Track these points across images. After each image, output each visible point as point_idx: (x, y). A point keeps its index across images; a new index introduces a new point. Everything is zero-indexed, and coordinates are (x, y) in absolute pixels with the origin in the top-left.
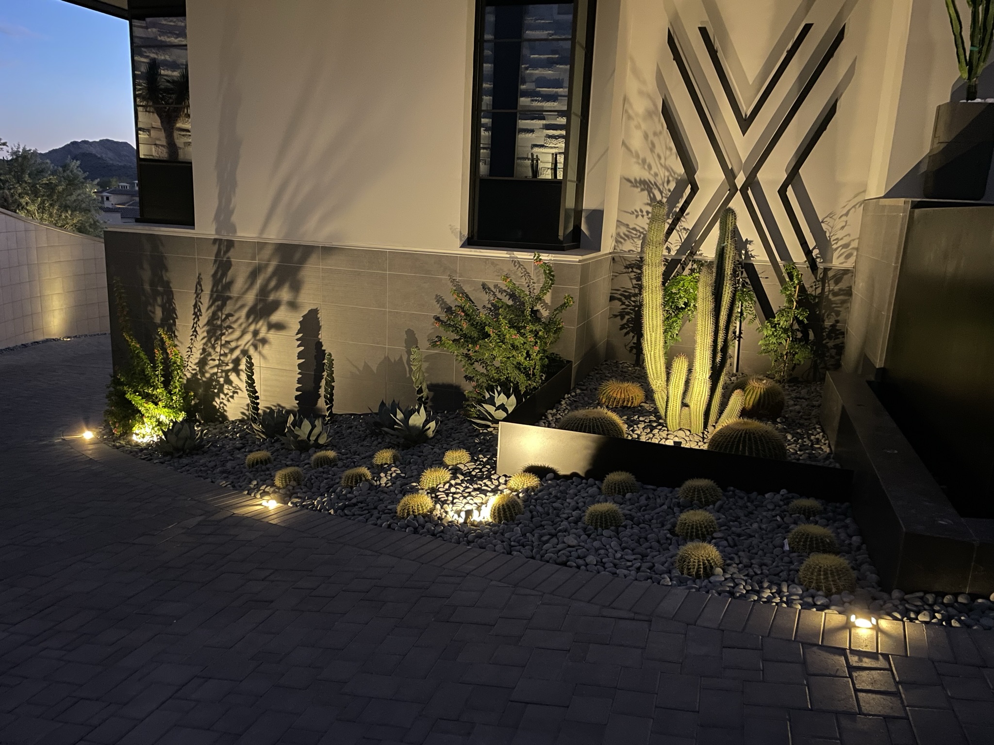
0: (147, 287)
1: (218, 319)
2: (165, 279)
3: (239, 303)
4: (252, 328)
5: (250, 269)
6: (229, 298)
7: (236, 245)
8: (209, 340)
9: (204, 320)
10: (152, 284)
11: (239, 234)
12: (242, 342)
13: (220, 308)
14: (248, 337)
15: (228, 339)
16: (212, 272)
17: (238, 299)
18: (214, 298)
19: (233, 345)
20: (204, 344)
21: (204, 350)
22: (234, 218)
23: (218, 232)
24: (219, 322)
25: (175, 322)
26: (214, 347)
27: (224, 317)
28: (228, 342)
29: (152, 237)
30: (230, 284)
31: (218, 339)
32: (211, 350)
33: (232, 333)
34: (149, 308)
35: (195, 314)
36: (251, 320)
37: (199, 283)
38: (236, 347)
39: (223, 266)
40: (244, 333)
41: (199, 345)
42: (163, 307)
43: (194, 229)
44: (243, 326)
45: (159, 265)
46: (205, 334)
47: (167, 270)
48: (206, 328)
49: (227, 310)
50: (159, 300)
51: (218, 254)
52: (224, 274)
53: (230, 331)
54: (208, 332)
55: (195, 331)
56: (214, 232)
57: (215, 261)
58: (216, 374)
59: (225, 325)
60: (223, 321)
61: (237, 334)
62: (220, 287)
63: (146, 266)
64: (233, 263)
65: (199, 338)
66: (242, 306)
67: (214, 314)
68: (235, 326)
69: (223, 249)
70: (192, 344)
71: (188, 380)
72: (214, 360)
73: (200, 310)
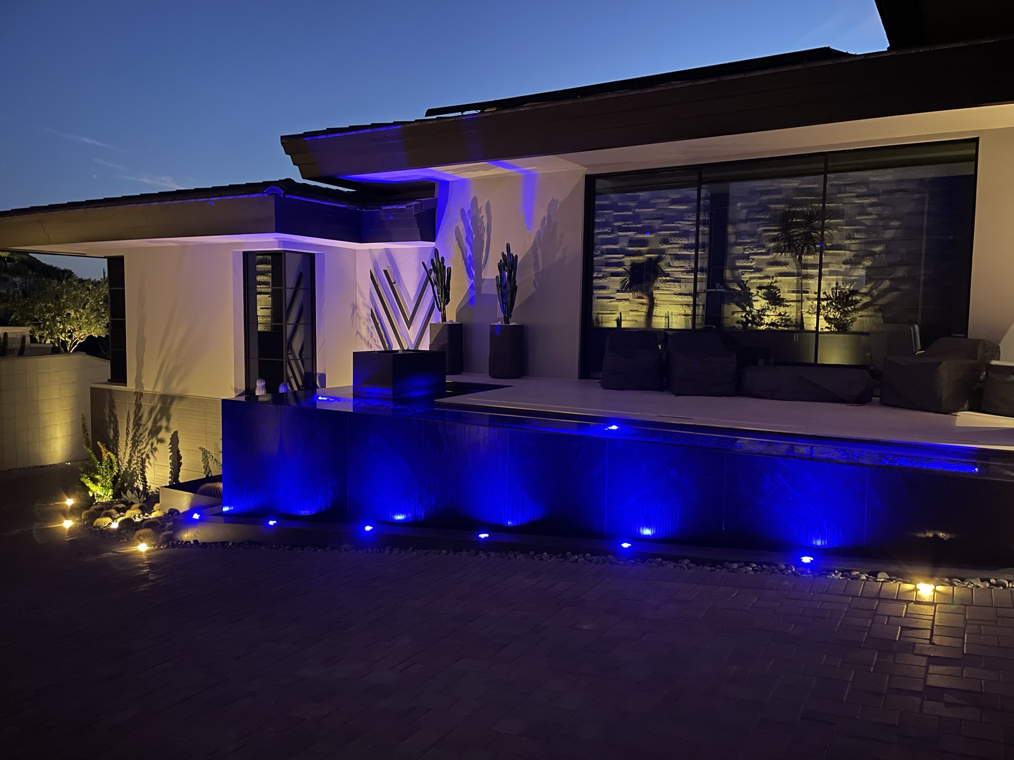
0: (107, 418)
1: (136, 436)
2: (115, 413)
3: (145, 428)
4: (150, 442)
5: (149, 409)
6: (141, 425)
7: (144, 395)
8: (132, 449)
9: (130, 437)
10: (110, 417)
11: (145, 389)
12: (146, 450)
13: (137, 430)
14: (149, 447)
15: (141, 448)
16: (134, 410)
17: (145, 425)
18: (135, 425)
19: (143, 451)
20: (131, 451)
21: (130, 454)
22: (143, 381)
23: (136, 388)
24: (137, 439)
25: (118, 438)
26: (135, 453)
27: (139, 435)
28: (140, 450)
29: (110, 391)
30: (142, 416)
31: (136, 448)
32: (133, 454)
33: (142, 445)
34: (108, 430)
35: (127, 433)
36: (150, 437)
37: (128, 416)
38: (144, 453)
39: (139, 407)
40: (147, 444)
41: (128, 451)
42: (113, 429)
43: (126, 386)
44: (147, 440)
45: (112, 406)
46: (131, 445)
47: (115, 409)
48: (131, 442)
49: (140, 431)
50: (112, 425)
51: (136, 401)
52: (139, 412)
53: (141, 443)
54: (132, 444)
55: (127, 443)
56: (134, 388)
57: (135, 404)
58: (135, 468)
59: (139, 440)
60: (139, 437)
61: (144, 445)
62: (137, 419)
63: (107, 407)
64: (143, 405)
65: (128, 447)
66: (147, 429)
67: (135, 433)
68: (143, 440)
69: (139, 397)
70: (125, 451)
71: (124, 471)
72: (134, 460)
73: (129, 431)
